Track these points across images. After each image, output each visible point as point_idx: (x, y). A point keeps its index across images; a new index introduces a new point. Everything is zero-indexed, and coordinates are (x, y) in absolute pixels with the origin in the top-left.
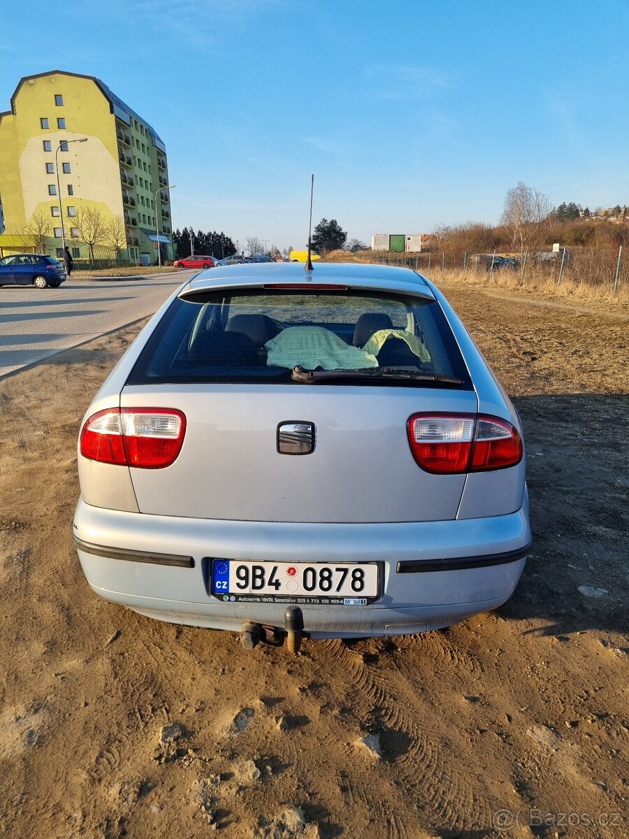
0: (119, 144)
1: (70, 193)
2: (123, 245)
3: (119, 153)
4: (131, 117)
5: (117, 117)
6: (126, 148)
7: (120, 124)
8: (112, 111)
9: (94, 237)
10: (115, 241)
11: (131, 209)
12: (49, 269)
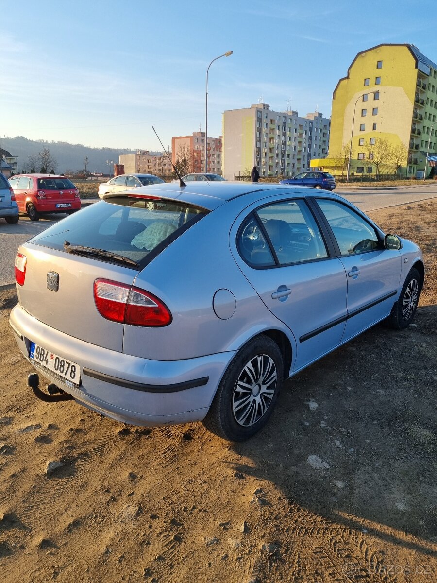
0: (417, 90)
1: (374, 129)
2: (404, 164)
3: (416, 96)
4: (431, 69)
5: (419, 70)
6: (422, 92)
7: (421, 75)
8: (416, 67)
9: (381, 159)
10: (396, 161)
11: (416, 137)
12: (324, 181)
